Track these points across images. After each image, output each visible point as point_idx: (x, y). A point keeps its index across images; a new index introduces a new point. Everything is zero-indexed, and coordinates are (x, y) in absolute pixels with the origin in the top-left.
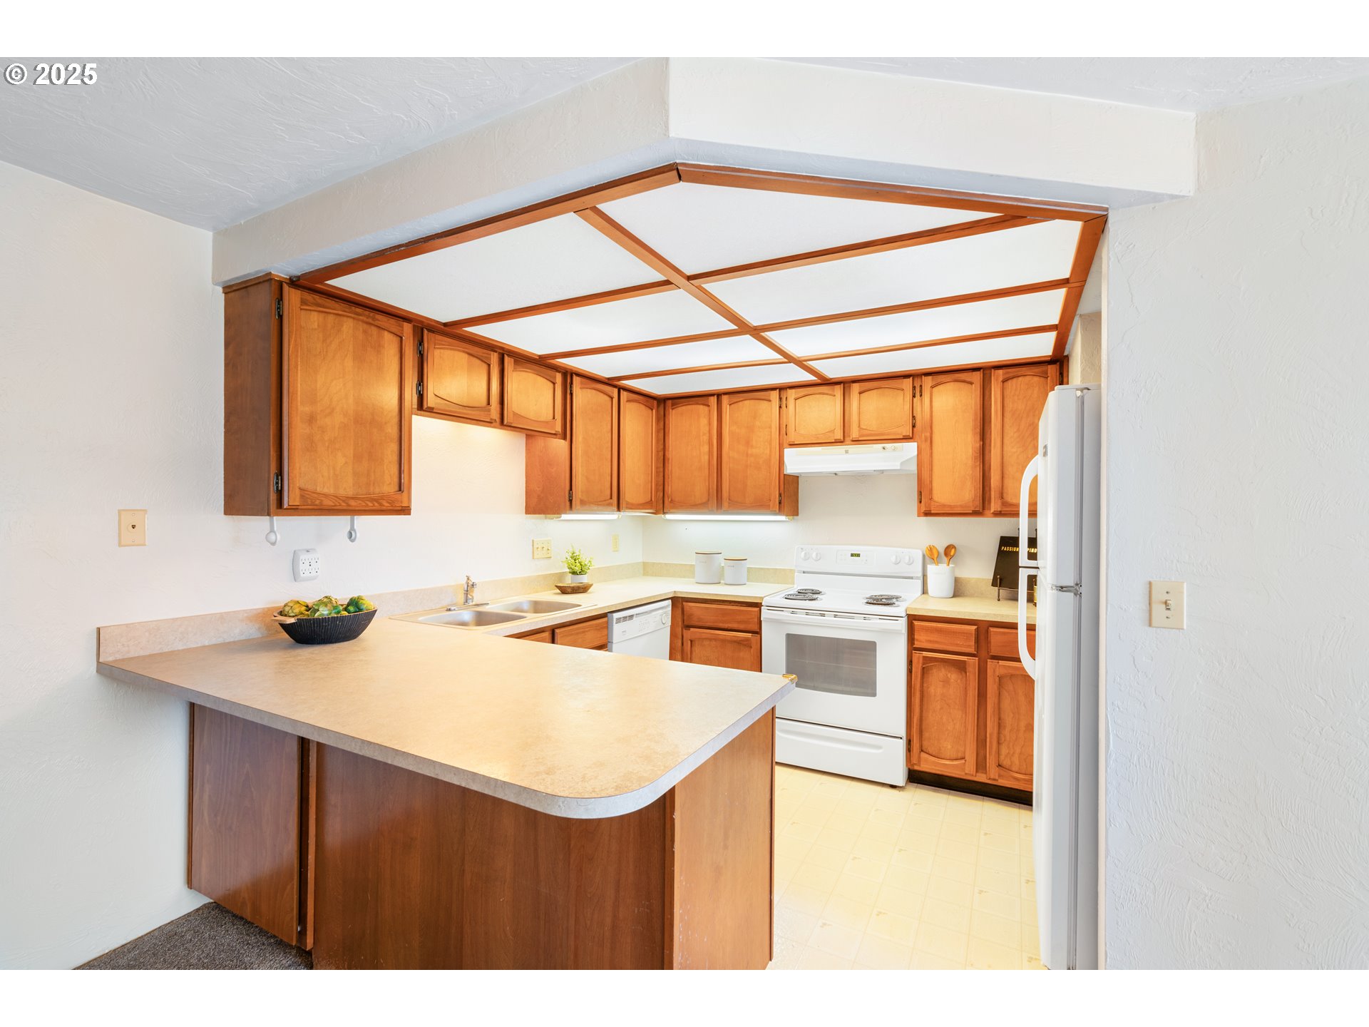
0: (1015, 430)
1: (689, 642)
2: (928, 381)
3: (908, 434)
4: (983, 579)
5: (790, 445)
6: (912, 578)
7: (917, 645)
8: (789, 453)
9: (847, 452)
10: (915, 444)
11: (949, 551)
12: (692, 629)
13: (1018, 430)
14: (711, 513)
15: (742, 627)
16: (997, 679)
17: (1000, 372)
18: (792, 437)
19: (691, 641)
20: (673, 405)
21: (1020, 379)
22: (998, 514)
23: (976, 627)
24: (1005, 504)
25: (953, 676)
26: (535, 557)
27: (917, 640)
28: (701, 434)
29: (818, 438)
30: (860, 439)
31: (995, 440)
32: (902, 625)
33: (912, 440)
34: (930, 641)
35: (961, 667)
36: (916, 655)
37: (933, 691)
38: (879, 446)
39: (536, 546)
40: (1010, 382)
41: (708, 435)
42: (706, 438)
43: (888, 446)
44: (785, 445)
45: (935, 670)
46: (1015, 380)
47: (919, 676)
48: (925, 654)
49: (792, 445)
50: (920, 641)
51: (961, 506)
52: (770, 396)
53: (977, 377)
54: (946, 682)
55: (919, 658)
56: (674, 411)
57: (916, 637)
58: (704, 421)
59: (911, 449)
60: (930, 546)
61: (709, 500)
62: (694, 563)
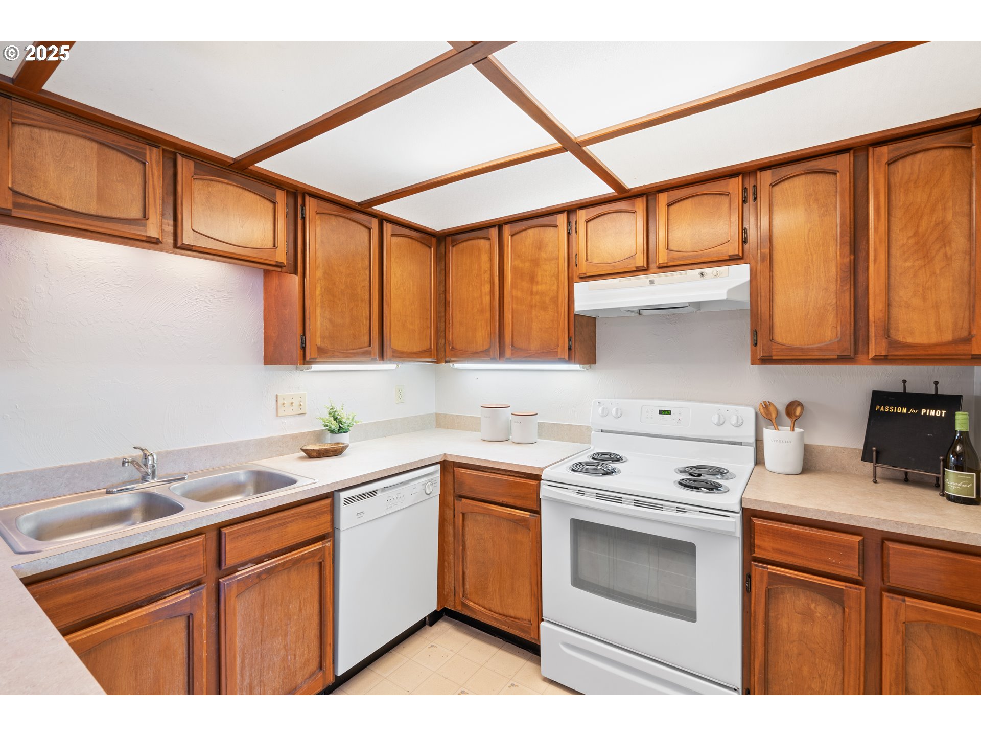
0: (911, 234)
1: (461, 515)
2: (766, 177)
3: (736, 253)
4: (845, 449)
5: (581, 278)
6: (740, 444)
7: (758, 553)
8: (579, 287)
9: (652, 282)
10: (748, 266)
11: (794, 411)
12: (464, 500)
13: (916, 234)
14: (493, 360)
15: (518, 503)
16: (902, 627)
17: (885, 149)
18: (584, 268)
19: (463, 515)
20: (453, 241)
21: (919, 156)
22: (879, 360)
23: (861, 538)
24: (894, 344)
25: (820, 608)
26: (279, 415)
27: (759, 547)
28: (483, 272)
29: (614, 266)
30: (670, 264)
31: (875, 250)
32: (734, 523)
33: (742, 261)
34: (780, 551)
35: (835, 597)
36: (758, 570)
37: (785, 625)
38: (696, 272)
39: (280, 401)
40: (900, 164)
41: (489, 272)
42: (487, 277)
43: (709, 271)
44: (575, 278)
45: (788, 596)
46: (909, 160)
47: (763, 600)
48: (772, 569)
49: (584, 278)
50: (765, 550)
51: (820, 349)
52: (556, 220)
53: (844, 162)
54: (808, 615)
55: (762, 574)
56: (454, 249)
57: (756, 542)
58: (485, 257)
59: (740, 274)
60: (765, 402)
61: (490, 347)
62: (480, 416)
